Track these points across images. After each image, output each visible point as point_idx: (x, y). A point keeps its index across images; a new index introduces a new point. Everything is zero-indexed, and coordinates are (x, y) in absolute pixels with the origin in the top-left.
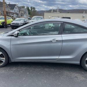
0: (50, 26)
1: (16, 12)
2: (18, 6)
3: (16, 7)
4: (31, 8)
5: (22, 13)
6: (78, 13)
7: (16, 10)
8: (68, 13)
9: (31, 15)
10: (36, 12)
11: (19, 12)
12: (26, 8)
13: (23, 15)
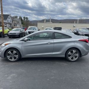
0: (44, 35)
1: (9, 22)
2: (11, 16)
3: (9, 17)
4: (24, 18)
5: (15, 23)
6: (69, 23)
7: (9, 20)
8: (60, 23)
9: (24, 25)
10: (29, 22)
11: (12, 22)
12: (18, 18)
13: (16, 25)
